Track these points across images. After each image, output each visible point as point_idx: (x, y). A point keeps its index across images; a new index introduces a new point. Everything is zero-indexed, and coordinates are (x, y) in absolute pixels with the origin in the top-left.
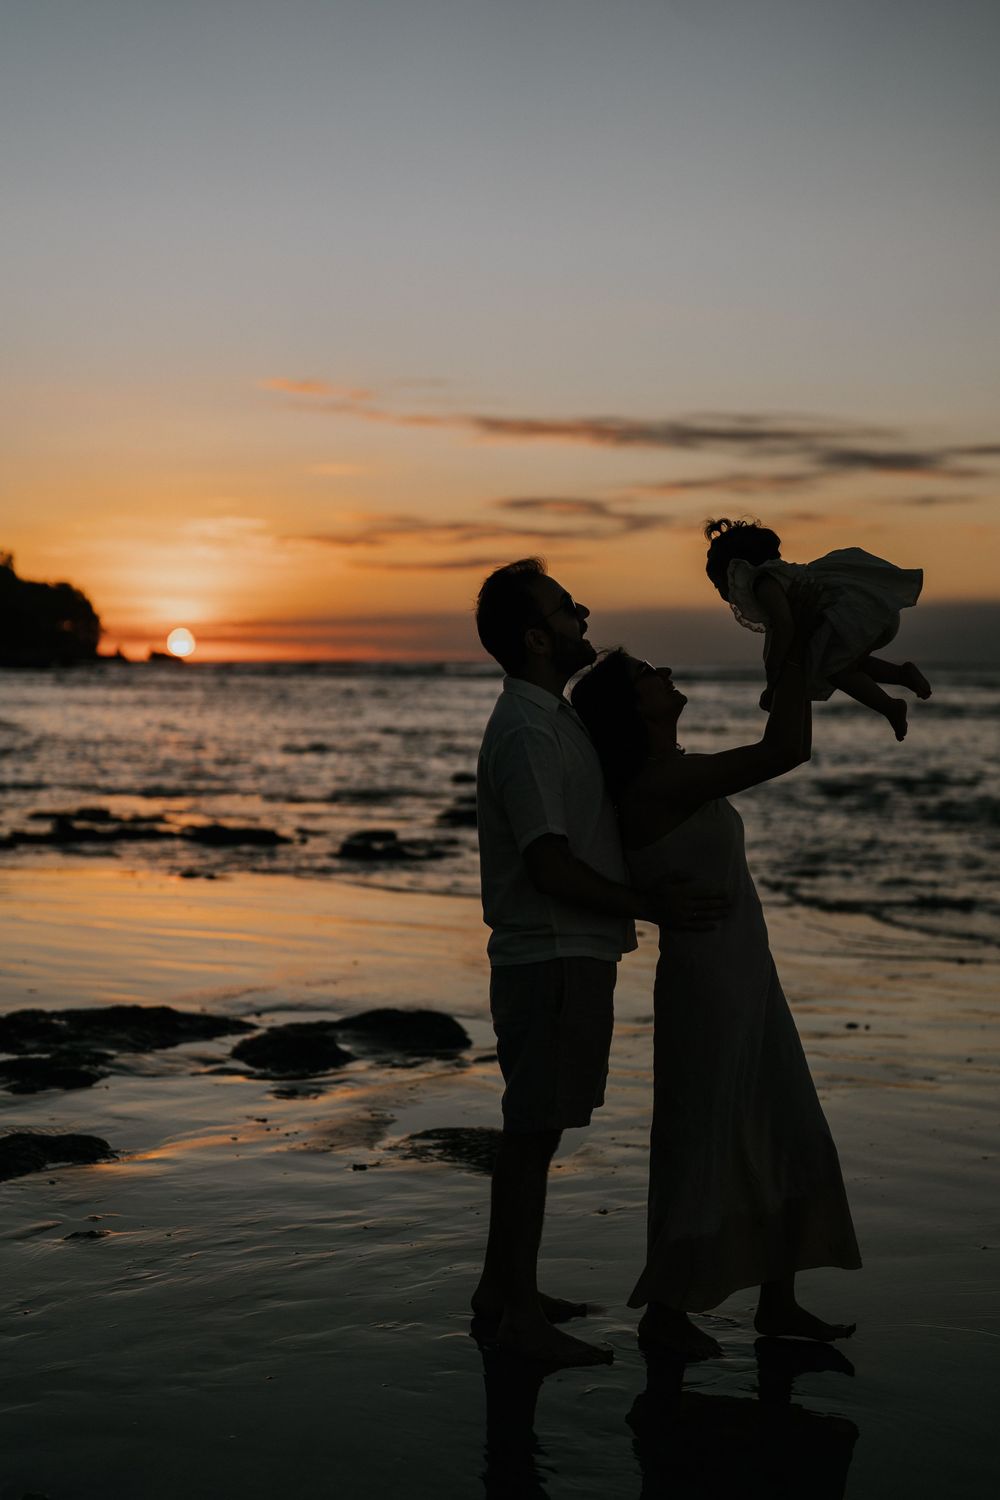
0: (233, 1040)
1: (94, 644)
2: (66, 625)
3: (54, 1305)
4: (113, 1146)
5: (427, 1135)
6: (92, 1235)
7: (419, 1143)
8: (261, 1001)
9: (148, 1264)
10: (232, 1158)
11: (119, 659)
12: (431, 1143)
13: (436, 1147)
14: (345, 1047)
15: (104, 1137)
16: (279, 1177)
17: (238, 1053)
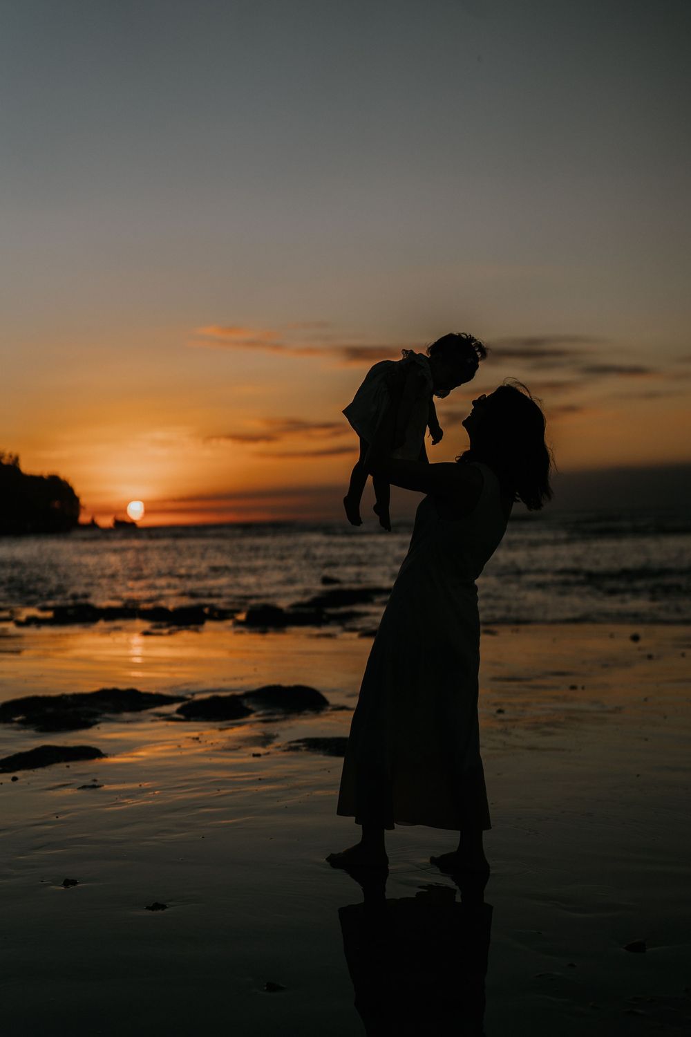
0: (177, 706)
1: (77, 517)
2: (56, 504)
3: (73, 814)
4: (103, 752)
5: (299, 741)
6: (94, 787)
7: (293, 745)
8: (193, 689)
9: (128, 797)
10: (178, 754)
11: (93, 525)
12: (301, 744)
13: (304, 746)
14: (250, 707)
15: (99, 748)
16: (207, 761)
17: (179, 711)
